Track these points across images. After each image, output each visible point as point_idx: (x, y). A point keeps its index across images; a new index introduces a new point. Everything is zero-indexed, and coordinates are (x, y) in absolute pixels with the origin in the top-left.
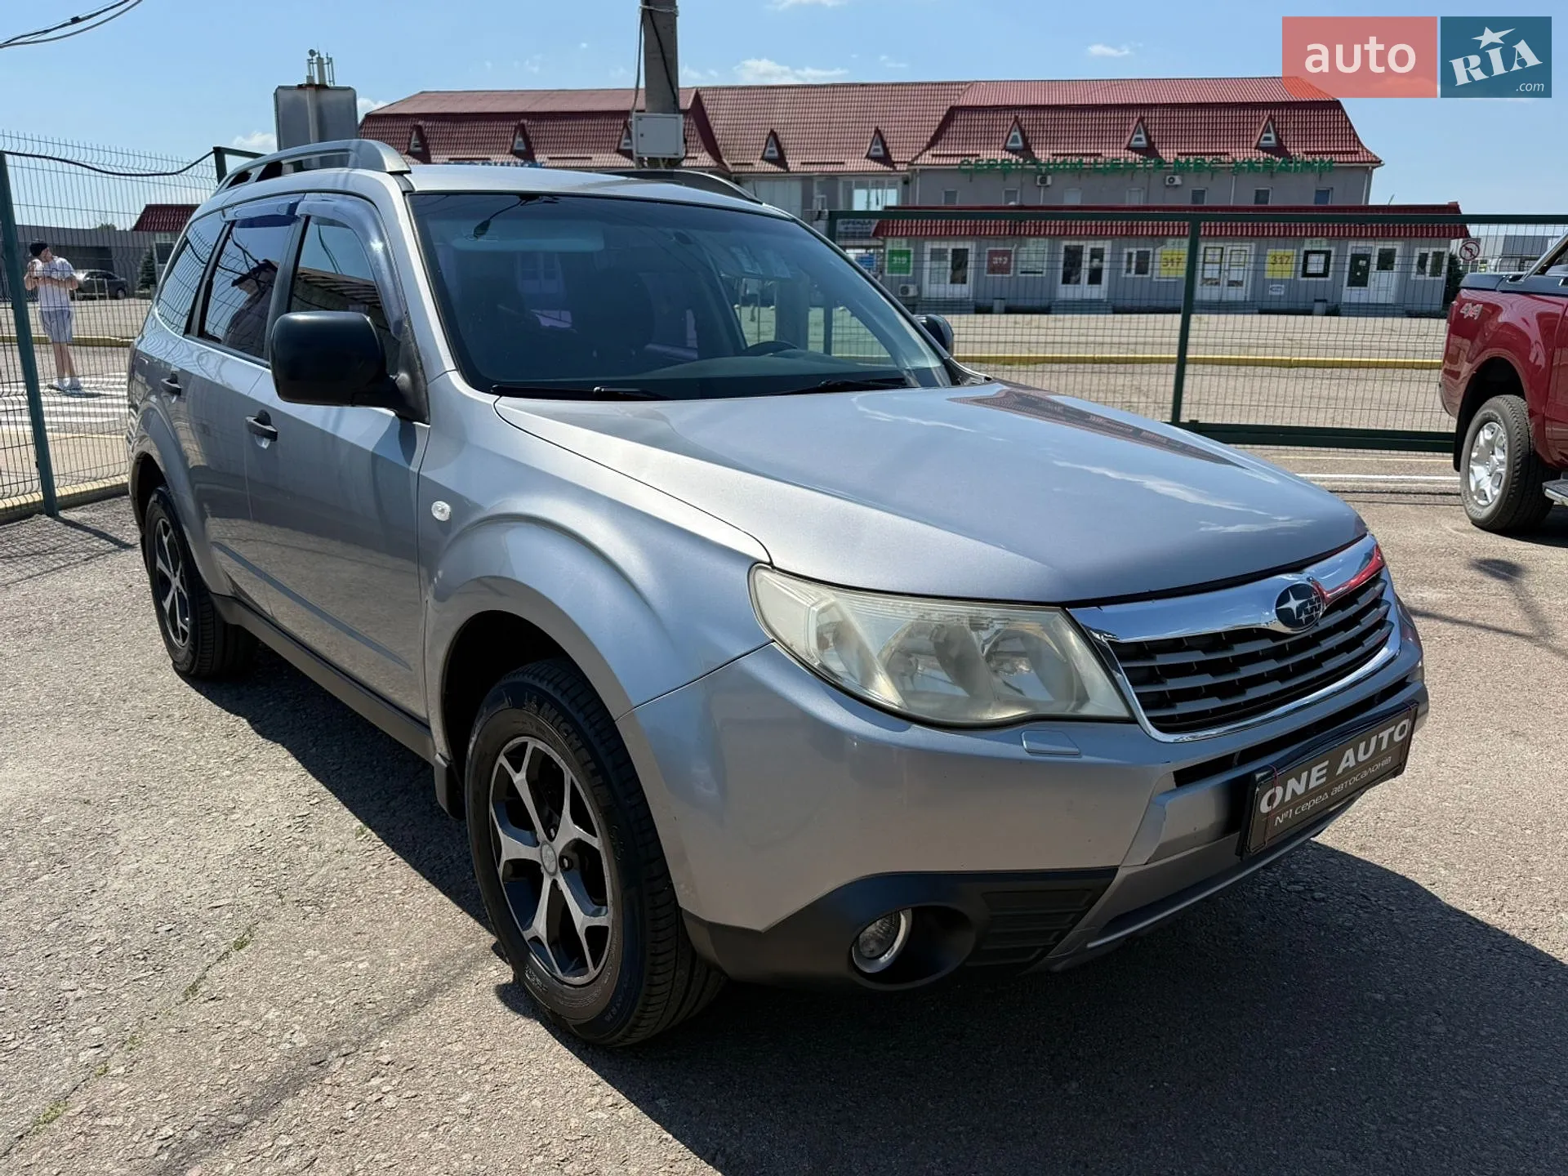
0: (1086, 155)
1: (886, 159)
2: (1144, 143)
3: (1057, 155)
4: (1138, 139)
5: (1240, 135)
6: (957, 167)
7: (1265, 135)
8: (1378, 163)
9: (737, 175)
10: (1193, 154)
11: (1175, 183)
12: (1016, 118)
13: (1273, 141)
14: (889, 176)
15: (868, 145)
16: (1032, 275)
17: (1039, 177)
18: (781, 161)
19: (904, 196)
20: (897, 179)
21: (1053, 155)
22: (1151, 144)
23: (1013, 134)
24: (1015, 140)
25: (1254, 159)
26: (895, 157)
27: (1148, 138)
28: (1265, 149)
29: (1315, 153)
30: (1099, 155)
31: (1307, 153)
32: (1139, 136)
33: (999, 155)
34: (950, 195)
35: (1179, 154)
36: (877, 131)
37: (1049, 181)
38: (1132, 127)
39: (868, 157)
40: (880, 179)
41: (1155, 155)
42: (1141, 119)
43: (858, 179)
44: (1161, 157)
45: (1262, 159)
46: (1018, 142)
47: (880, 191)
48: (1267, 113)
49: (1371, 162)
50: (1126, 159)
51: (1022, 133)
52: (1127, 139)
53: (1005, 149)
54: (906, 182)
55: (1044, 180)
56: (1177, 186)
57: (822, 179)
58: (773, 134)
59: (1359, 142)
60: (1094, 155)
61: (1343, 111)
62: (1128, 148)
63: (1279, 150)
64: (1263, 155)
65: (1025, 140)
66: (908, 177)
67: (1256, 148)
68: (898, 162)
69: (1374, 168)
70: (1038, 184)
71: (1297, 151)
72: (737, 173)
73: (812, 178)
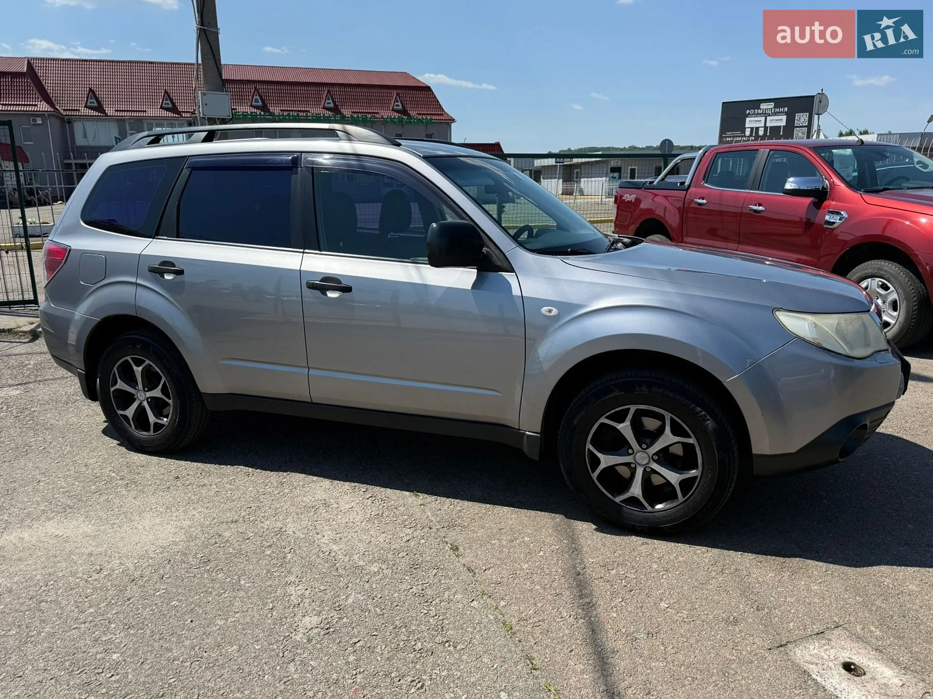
0: (301, 111)
1: (174, 109)
2: (332, 105)
3: (283, 110)
4: (328, 103)
5: (383, 104)
7: (396, 104)
8: (453, 120)
9: (68, 117)
10: (360, 113)
12: (255, 88)
13: (400, 107)
14: (178, 120)
15: (161, 101)
18: (100, 108)
20: (184, 122)
21: (281, 110)
22: (336, 106)
23: (255, 97)
24: (257, 101)
25: (393, 117)
26: (180, 109)
27: (334, 102)
28: (397, 111)
29: (423, 114)
30: (308, 111)
31: (419, 114)
32: (329, 101)
33: (249, 110)
35: (352, 112)
36: (166, 92)
38: (324, 96)
39: (161, 108)
40: (172, 122)
41: (339, 112)
42: (329, 92)
43: (157, 121)
44: (343, 114)
45: (396, 117)
46: (259, 102)
48: (395, 92)
49: (450, 120)
50: (324, 115)
51: (261, 97)
52: (323, 103)
53: (251, 106)
57: (132, 121)
58: (91, 90)
59: (443, 109)
60: (305, 111)
61: (432, 92)
62: (324, 108)
63: (404, 112)
64: (397, 115)
65: (263, 101)
66: (191, 121)
67: (392, 110)
68: (183, 112)
69: (452, 123)
71: (413, 113)
72: (68, 115)
73: (124, 120)
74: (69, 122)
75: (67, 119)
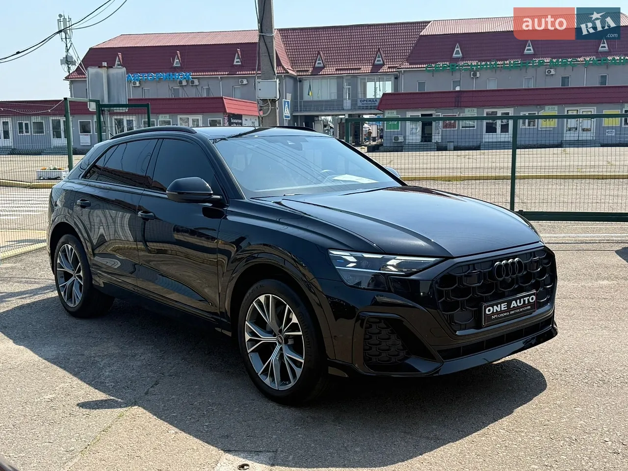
2: (532, 52)
3: (482, 60)
4: (528, 50)
6: (425, 69)
7: (602, 45)
9: (300, 77)
11: (551, 73)
13: (607, 48)
15: (374, 58)
16: (468, 128)
17: (472, 73)
19: (396, 86)
20: (391, 76)
21: (480, 60)
22: (536, 52)
23: (456, 50)
24: (458, 52)
26: (389, 65)
27: (534, 48)
28: (602, 53)
34: (422, 85)
36: (379, 51)
37: (478, 75)
39: (374, 65)
43: (368, 77)
46: (459, 54)
47: (381, 83)
52: (523, 50)
54: (396, 78)
55: (475, 75)
56: (552, 75)
57: (349, 77)
58: (319, 53)
62: (524, 54)
65: (463, 52)
66: (397, 75)
67: (597, 52)
70: (472, 76)
72: (300, 75)
73: (342, 77)
74: (300, 81)
75: (299, 78)
